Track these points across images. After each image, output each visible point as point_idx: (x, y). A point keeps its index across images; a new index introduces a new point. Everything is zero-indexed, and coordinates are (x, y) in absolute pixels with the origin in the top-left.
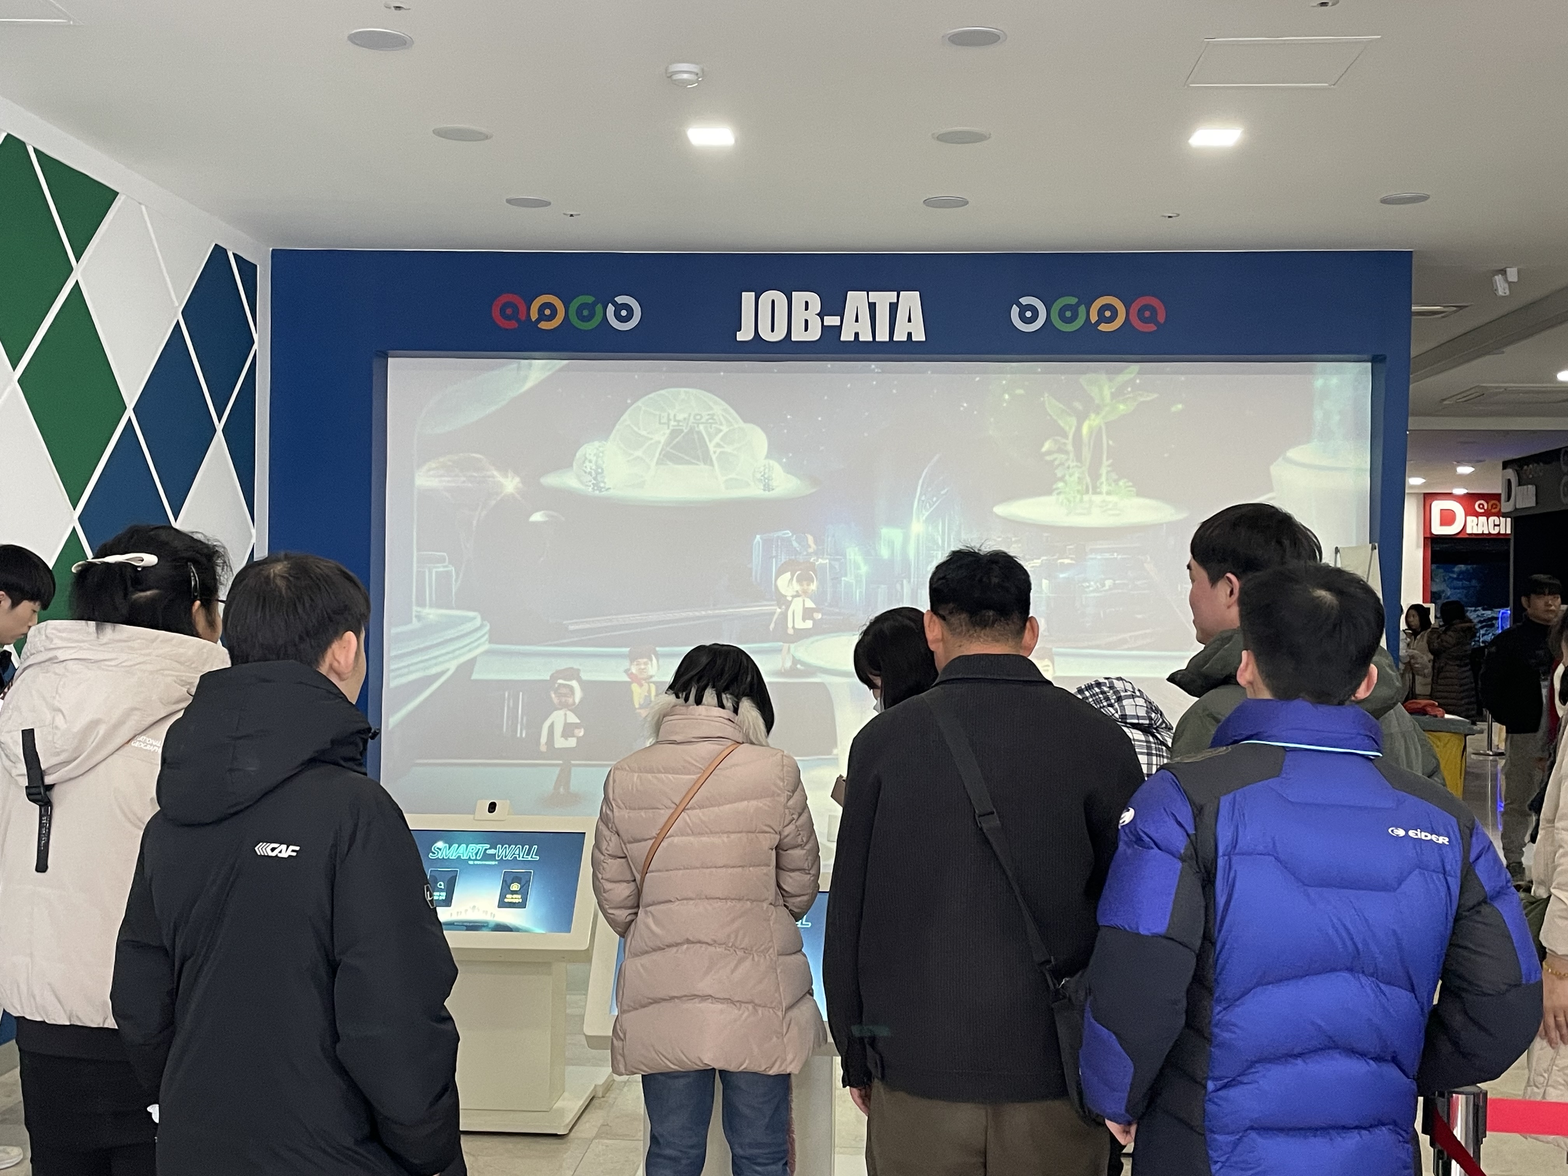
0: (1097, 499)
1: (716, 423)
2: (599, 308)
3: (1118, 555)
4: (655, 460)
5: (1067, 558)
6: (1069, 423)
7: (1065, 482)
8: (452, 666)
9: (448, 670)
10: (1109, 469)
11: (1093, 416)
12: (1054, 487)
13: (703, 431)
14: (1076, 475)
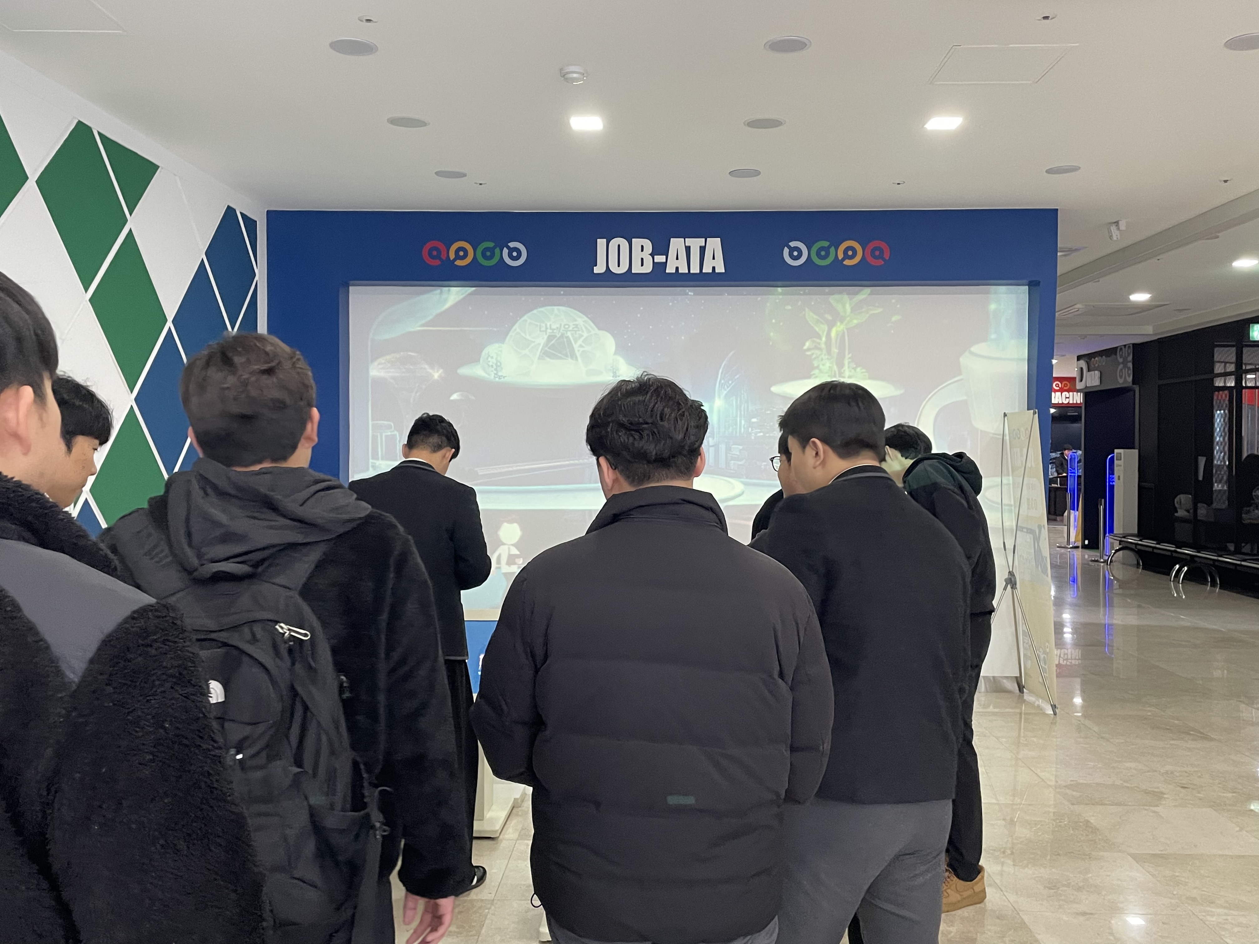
1: (579, 331)
2: (497, 251)
4: (537, 356)
6: (822, 329)
10: (850, 360)
11: (838, 324)
13: (570, 337)
14: (828, 364)
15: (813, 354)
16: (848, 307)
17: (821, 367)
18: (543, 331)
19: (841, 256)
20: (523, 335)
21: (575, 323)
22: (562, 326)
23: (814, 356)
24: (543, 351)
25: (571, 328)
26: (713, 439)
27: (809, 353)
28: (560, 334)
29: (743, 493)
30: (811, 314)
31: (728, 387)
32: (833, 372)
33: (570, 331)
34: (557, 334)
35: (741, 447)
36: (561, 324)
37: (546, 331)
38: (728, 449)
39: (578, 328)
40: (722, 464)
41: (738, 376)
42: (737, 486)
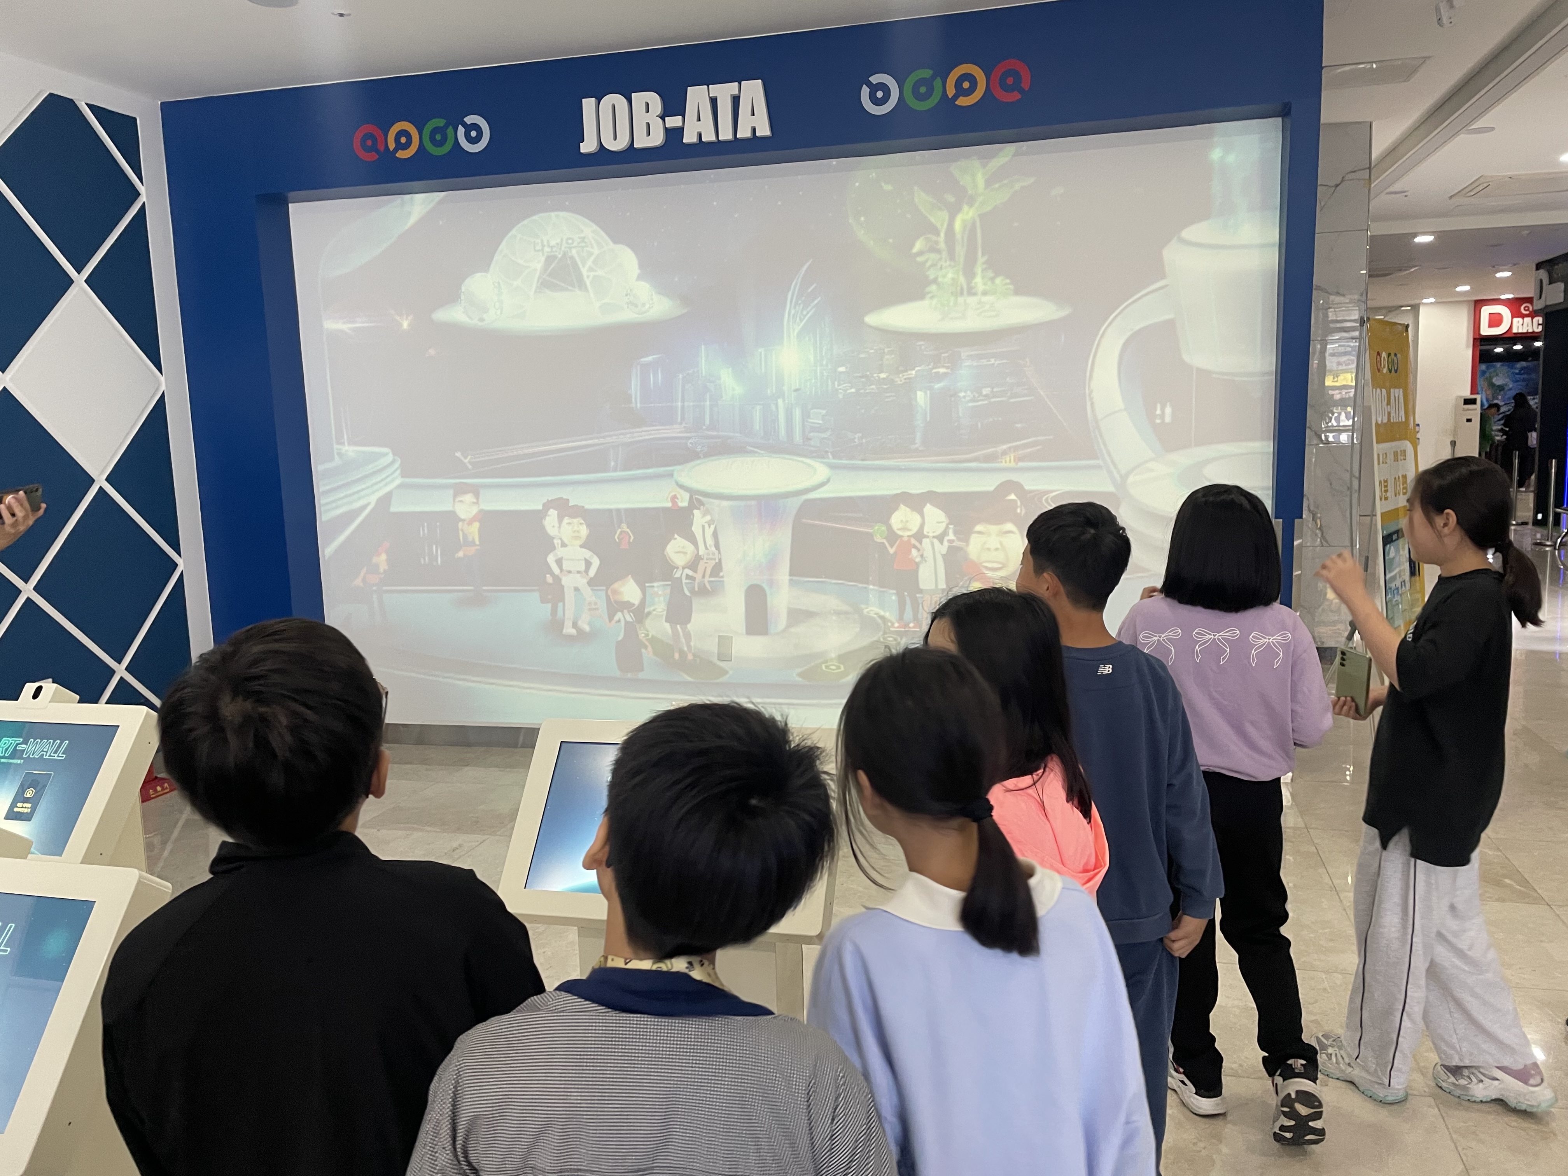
0: (972, 300)
1: (587, 246)
2: (450, 131)
3: (995, 361)
4: (533, 289)
5: (943, 367)
6: (939, 219)
7: (938, 284)
8: (373, 499)
9: (369, 504)
10: (985, 266)
11: (966, 208)
12: (927, 289)
13: (575, 255)
14: (950, 275)
15: (926, 261)
16: (980, 180)
17: (940, 279)
18: (538, 251)
19: (951, 92)
20: (513, 258)
21: (582, 235)
22: (564, 242)
23: (928, 264)
24: (540, 281)
25: (575, 244)
26: (784, 401)
27: (919, 259)
28: (562, 253)
29: (828, 480)
30: (923, 194)
31: (801, 320)
32: (959, 289)
33: (574, 247)
34: (557, 253)
35: (824, 412)
36: (562, 240)
37: (543, 250)
38: (806, 415)
39: (585, 243)
40: (798, 438)
41: (816, 302)
42: (820, 471)
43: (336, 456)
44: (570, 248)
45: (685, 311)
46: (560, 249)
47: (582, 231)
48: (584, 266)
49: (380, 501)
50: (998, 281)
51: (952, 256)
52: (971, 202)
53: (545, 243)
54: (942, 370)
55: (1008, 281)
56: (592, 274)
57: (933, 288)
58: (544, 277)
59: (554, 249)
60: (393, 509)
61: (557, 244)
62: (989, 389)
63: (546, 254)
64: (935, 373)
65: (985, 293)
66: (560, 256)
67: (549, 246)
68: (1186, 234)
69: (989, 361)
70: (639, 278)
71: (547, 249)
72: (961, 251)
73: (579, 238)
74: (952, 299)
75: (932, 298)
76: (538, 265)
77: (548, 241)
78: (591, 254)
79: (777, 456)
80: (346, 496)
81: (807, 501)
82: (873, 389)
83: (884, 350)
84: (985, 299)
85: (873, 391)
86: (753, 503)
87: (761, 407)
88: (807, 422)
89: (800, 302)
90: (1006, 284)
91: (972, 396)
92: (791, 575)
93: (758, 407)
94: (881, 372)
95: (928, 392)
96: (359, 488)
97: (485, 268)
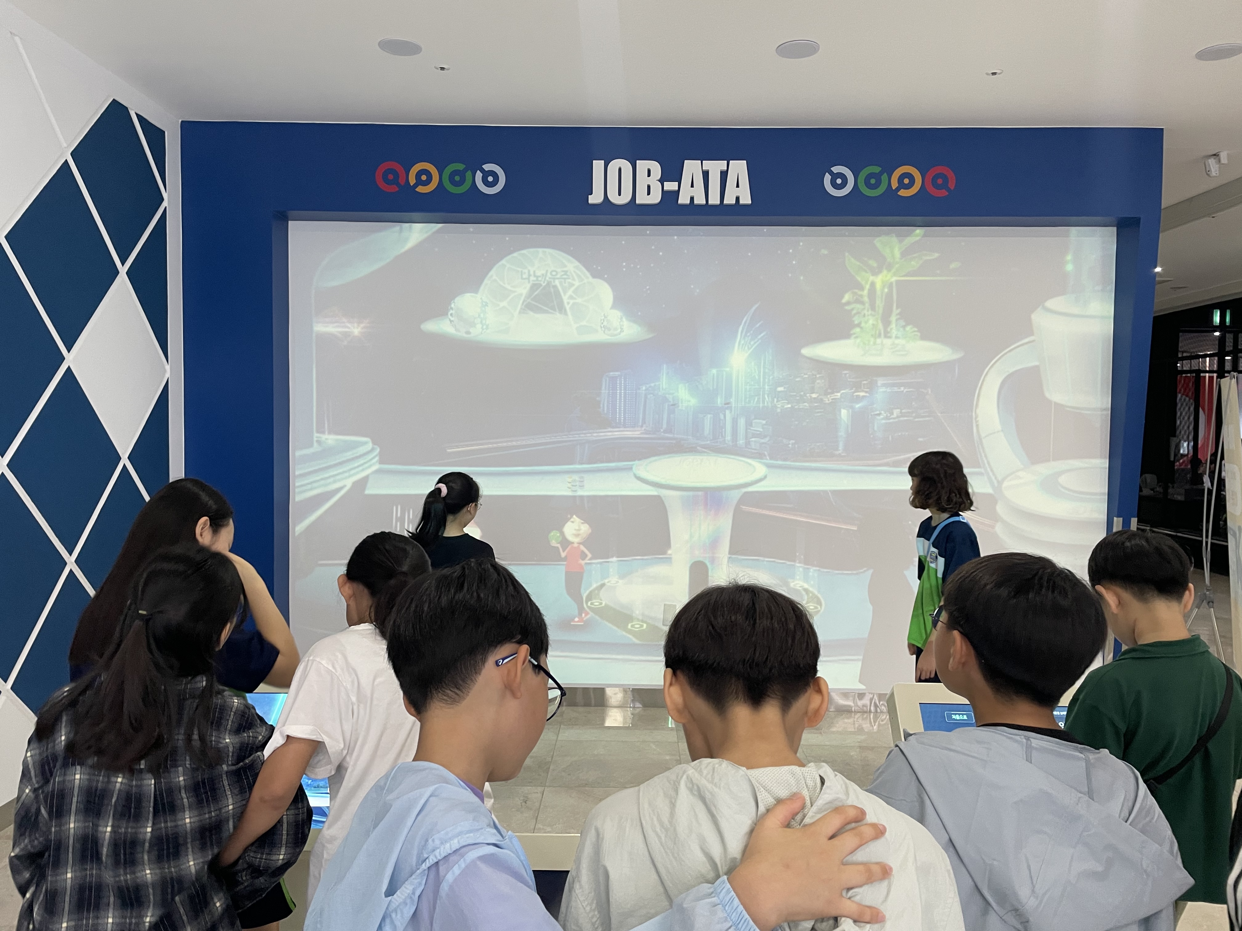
0: (888, 342)
2: (469, 174)
3: (904, 389)
4: (518, 309)
5: (863, 391)
6: (865, 278)
8: (349, 483)
9: (345, 486)
10: (898, 317)
11: (885, 272)
12: (852, 332)
13: (558, 285)
14: (871, 322)
15: (853, 309)
16: (897, 253)
17: (863, 325)
18: (525, 279)
19: (895, 185)
20: (502, 283)
22: (549, 273)
23: (854, 312)
24: (525, 304)
26: (731, 412)
27: (847, 308)
28: (546, 283)
29: (765, 477)
30: (853, 260)
31: (749, 349)
32: (877, 332)
33: (558, 278)
34: (542, 283)
35: (764, 422)
36: (547, 271)
37: (528, 279)
38: (749, 424)
39: (567, 275)
40: (741, 442)
41: (762, 335)
42: (759, 469)
43: (315, 444)
44: (554, 279)
45: (651, 336)
46: (545, 278)
47: (566, 266)
48: (565, 294)
49: (355, 484)
50: (908, 328)
51: (873, 307)
52: (889, 268)
53: (532, 273)
54: (862, 394)
55: (916, 329)
56: (572, 302)
57: (857, 330)
58: (529, 300)
59: (540, 279)
60: (367, 492)
61: (543, 275)
62: (899, 410)
63: (531, 282)
64: (857, 396)
65: (897, 337)
66: (544, 285)
67: (535, 276)
68: (1049, 304)
69: (899, 389)
70: (614, 307)
71: (532, 278)
72: (880, 304)
73: (563, 271)
74: (872, 340)
75: (856, 337)
76: (524, 290)
77: (534, 272)
78: (573, 285)
79: (724, 456)
80: (322, 479)
81: (746, 493)
82: (805, 406)
83: (816, 375)
84: (897, 341)
85: (806, 408)
86: (700, 493)
87: (712, 415)
88: (750, 429)
89: (748, 334)
90: (914, 331)
91: (885, 415)
92: (730, 553)
93: (709, 416)
94: (813, 393)
95: (850, 411)
96: (335, 473)
97: (476, 291)
